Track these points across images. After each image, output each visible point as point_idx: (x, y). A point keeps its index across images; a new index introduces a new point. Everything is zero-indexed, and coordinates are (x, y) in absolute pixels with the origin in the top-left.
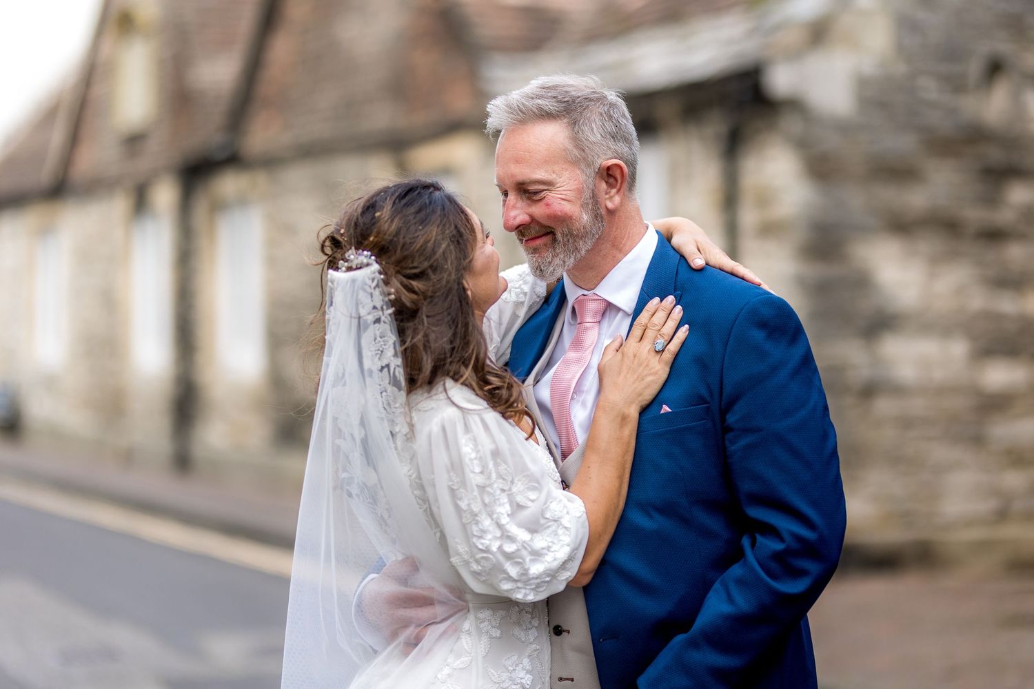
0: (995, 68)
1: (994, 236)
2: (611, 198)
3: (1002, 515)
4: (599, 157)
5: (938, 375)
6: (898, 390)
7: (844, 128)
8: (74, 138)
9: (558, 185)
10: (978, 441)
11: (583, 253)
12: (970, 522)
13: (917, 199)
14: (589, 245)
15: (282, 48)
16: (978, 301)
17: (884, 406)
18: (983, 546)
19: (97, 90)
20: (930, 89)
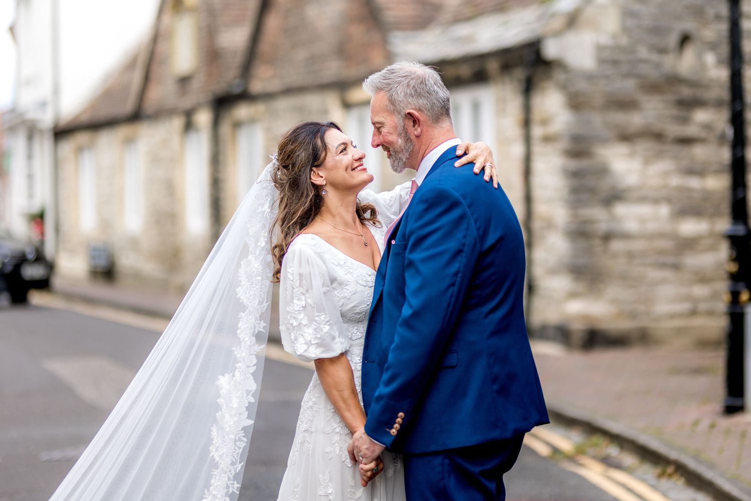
0: (685, 39)
1: (686, 141)
2: (416, 130)
3: (693, 313)
4: (404, 109)
5: (651, 227)
6: (626, 236)
7: (590, 77)
8: (147, 79)
9: (385, 124)
10: (676, 267)
11: (404, 160)
12: (672, 316)
13: (636, 120)
14: (407, 155)
15: (273, 22)
16: (676, 181)
17: (617, 245)
18: (681, 331)
19: (161, 47)
20: (643, 52)
